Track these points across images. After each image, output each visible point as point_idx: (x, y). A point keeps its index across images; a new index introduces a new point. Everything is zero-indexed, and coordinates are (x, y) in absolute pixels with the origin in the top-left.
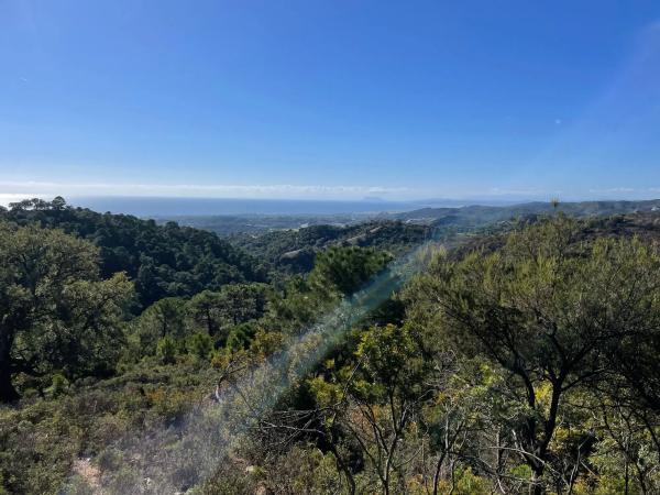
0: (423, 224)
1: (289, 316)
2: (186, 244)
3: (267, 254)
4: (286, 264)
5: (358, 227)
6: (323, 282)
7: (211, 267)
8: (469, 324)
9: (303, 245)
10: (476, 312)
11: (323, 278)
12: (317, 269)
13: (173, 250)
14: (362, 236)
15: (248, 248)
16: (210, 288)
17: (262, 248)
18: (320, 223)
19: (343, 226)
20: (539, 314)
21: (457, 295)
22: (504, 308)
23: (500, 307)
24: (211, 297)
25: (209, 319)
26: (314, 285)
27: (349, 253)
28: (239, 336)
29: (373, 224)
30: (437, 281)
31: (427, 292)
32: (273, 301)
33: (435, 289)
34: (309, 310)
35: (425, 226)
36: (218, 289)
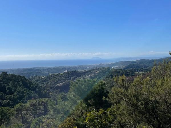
0: (119, 68)
1: (59, 112)
2: (10, 82)
3: (48, 85)
4: (57, 89)
5: (90, 71)
6: (74, 96)
7: (23, 92)
8: (137, 109)
9: (65, 80)
10: (140, 103)
11: (74, 94)
12: (71, 90)
13: (5, 85)
14: (92, 75)
15: (40, 83)
16: (22, 102)
17: (46, 82)
18: (72, 70)
19: (83, 71)
20: (167, 102)
21: (131, 96)
22: (152, 101)
23: (150, 100)
24: (23, 106)
25: (22, 116)
26: (70, 97)
27: (85, 82)
28: (36, 123)
29: (97, 69)
30: (122, 90)
31: (118, 95)
32: (51, 105)
33: (121, 93)
34: (68, 109)
35: (120, 69)
36: (26, 102)
